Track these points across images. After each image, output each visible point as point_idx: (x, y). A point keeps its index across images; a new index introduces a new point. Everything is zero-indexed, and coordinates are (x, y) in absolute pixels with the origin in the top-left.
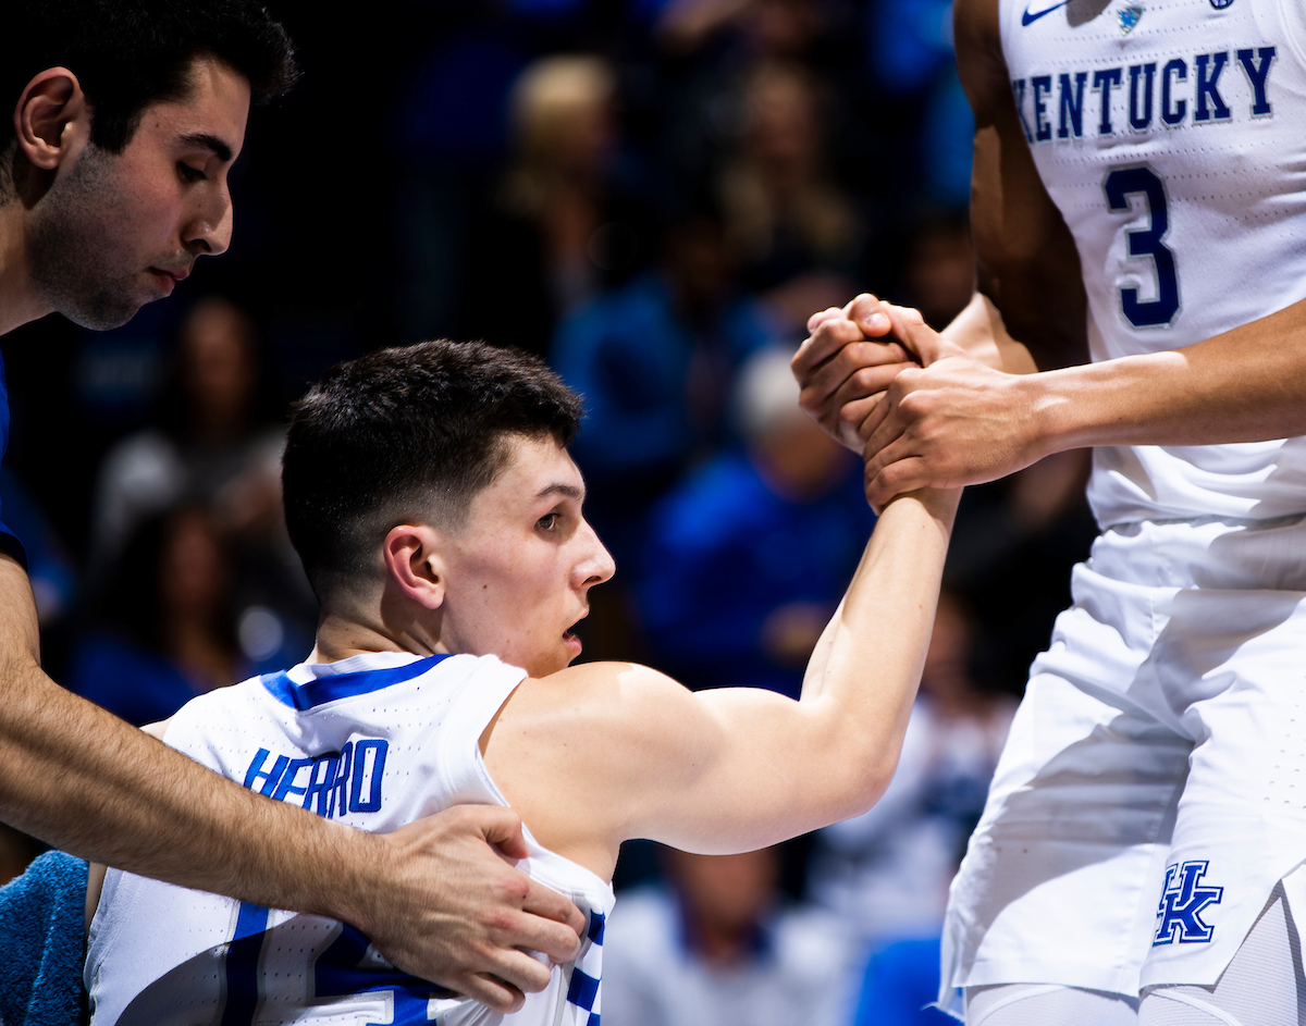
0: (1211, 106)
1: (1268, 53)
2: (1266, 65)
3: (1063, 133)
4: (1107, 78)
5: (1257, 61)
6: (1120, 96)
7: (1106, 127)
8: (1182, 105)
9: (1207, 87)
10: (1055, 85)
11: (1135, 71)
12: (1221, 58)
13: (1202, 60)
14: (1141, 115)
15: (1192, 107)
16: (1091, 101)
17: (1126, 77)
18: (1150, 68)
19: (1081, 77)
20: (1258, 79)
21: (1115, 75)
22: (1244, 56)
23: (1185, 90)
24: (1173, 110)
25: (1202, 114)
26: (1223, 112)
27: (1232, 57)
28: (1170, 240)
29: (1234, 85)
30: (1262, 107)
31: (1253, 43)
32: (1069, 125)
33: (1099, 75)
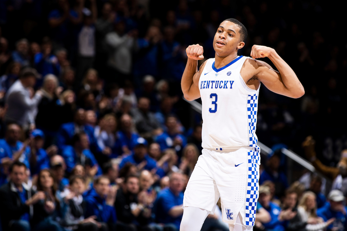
0: (225, 87)
1: (233, 82)
2: (232, 83)
3: (206, 88)
4: (213, 82)
5: (232, 82)
6: (214, 84)
7: (212, 88)
8: (222, 86)
9: (225, 84)
10: (207, 82)
11: (216, 81)
12: (228, 81)
13: (225, 81)
14: (216, 87)
15: (223, 87)
16: (211, 84)
17: (215, 82)
18: (218, 81)
19: (210, 81)
20: (231, 84)
21: (214, 81)
22: (230, 81)
23: (222, 84)
24: (221, 87)
25: (224, 88)
26: (227, 88)
27: (229, 81)
28: (217, 103)
29: (229, 85)
30: (231, 88)
31: (232, 80)
32: (207, 87)
33: (212, 81)
